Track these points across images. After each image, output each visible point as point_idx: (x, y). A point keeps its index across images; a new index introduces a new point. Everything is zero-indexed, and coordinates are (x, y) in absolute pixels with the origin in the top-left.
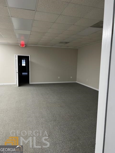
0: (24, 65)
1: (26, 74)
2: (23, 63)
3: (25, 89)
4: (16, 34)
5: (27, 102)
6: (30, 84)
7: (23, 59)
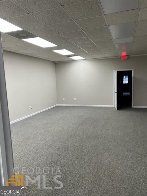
0: (127, 82)
1: (128, 94)
2: (124, 79)
3: (125, 114)
4: (115, 44)
5: (126, 131)
6: (132, 107)
7: (125, 75)
